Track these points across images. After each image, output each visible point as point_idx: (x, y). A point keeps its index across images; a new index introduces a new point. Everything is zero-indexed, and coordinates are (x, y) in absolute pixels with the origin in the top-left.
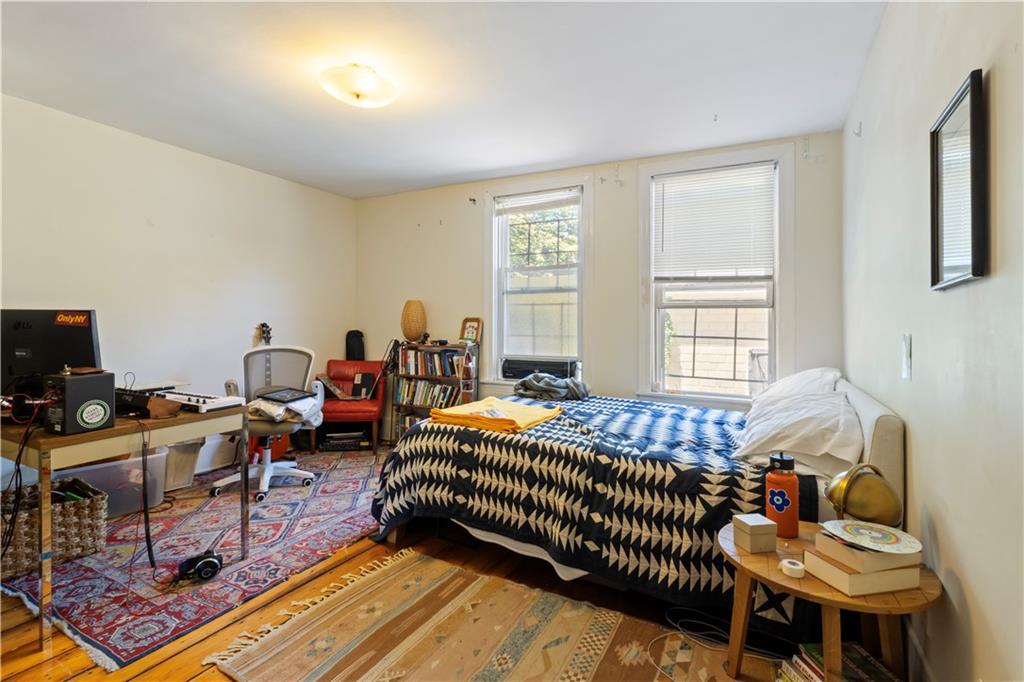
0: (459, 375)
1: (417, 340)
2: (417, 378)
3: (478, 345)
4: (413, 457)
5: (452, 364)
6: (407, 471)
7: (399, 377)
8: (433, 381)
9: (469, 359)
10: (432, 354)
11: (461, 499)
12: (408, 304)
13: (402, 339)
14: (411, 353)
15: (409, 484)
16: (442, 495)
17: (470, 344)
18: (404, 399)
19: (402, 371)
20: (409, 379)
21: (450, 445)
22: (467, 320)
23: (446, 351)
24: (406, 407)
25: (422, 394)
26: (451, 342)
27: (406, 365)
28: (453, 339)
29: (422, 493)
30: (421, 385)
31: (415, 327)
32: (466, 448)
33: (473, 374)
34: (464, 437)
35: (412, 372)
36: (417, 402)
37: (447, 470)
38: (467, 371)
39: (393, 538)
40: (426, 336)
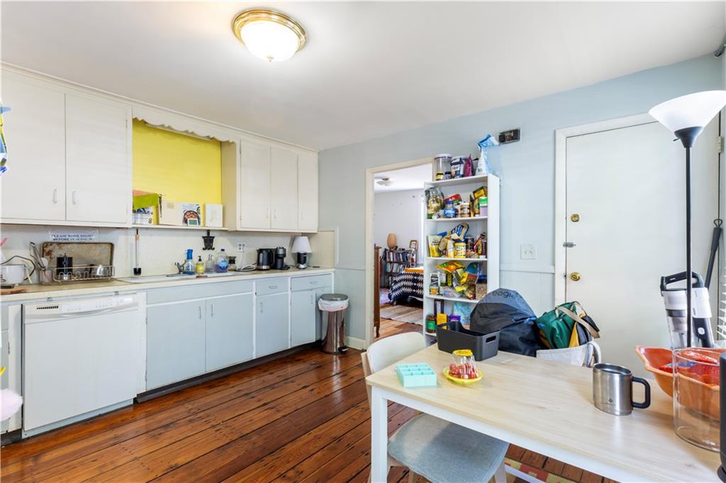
0: (410, 261)
1: (393, 248)
2: (394, 262)
3: (416, 250)
4: (400, 281)
5: (407, 257)
6: (399, 285)
7: (386, 262)
8: (400, 263)
9: (413, 255)
10: (399, 254)
11: (414, 291)
12: (390, 235)
13: (388, 248)
14: (391, 253)
15: (400, 288)
16: (409, 290)
17: (413, 250)
18: (389, 270)
19: (388, 260)
20: (391, 263)
21: (411, 277)
22: (412, 241)
23: (404, 252)
24: (389, 273)
25: (395, 268)
26: (406, 249)
27: (389, 258)
28: (407, 248)
29: (404, 289)
30: (395, 265)
31: (392, 243)
32: (415, 278)
33: (415, 261)
34: (415, 275)
35: (392, 260)
36: (393, 271)
37: (410, 284)
38: (412, 259)
39: (395, 303)
40: (397, 247)
